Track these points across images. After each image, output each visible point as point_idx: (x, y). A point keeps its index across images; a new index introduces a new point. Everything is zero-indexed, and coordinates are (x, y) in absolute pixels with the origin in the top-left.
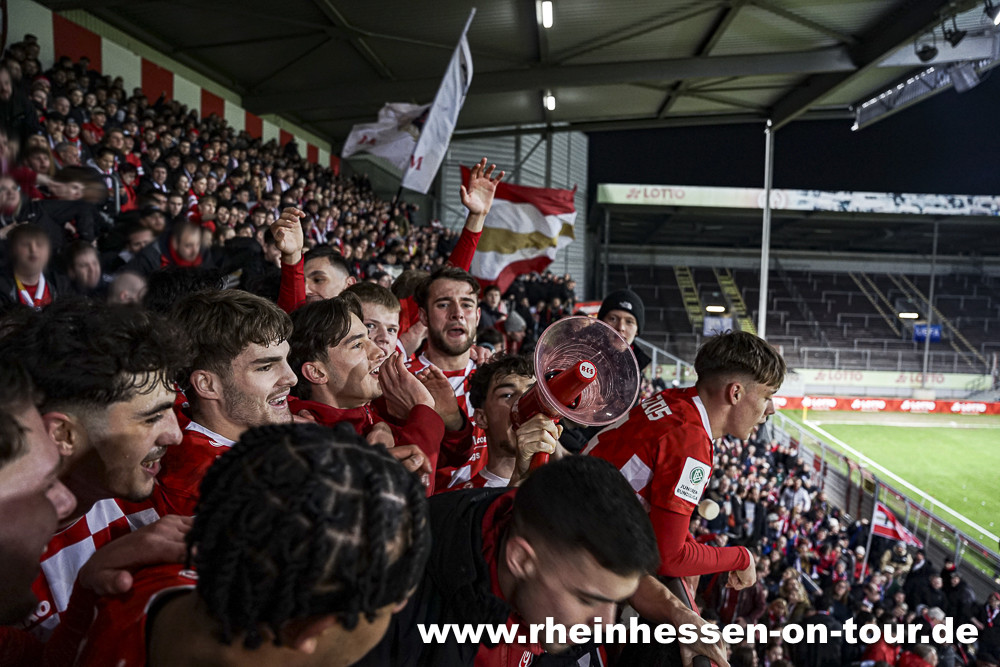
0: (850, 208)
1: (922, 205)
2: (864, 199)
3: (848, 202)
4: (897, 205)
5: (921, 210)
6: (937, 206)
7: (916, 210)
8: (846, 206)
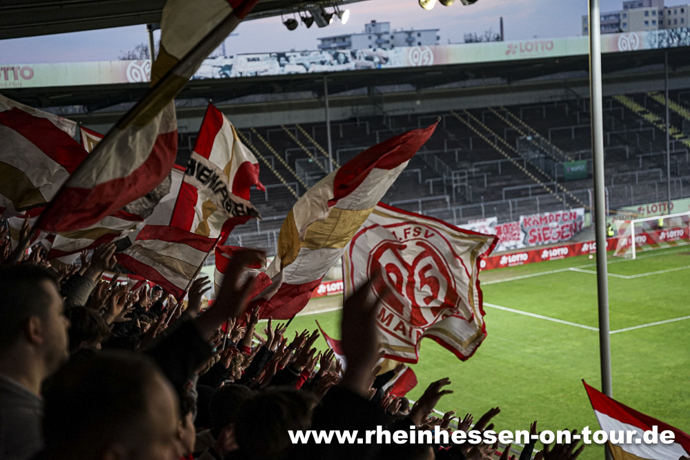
0: (233, 74)
1: (307, 63)
2: (246, 61)
3: (229, 67)
4: (282, 65)
5: (307, 70)
6: (323, 63)
7: (302, 70)
8: (227, 72)
